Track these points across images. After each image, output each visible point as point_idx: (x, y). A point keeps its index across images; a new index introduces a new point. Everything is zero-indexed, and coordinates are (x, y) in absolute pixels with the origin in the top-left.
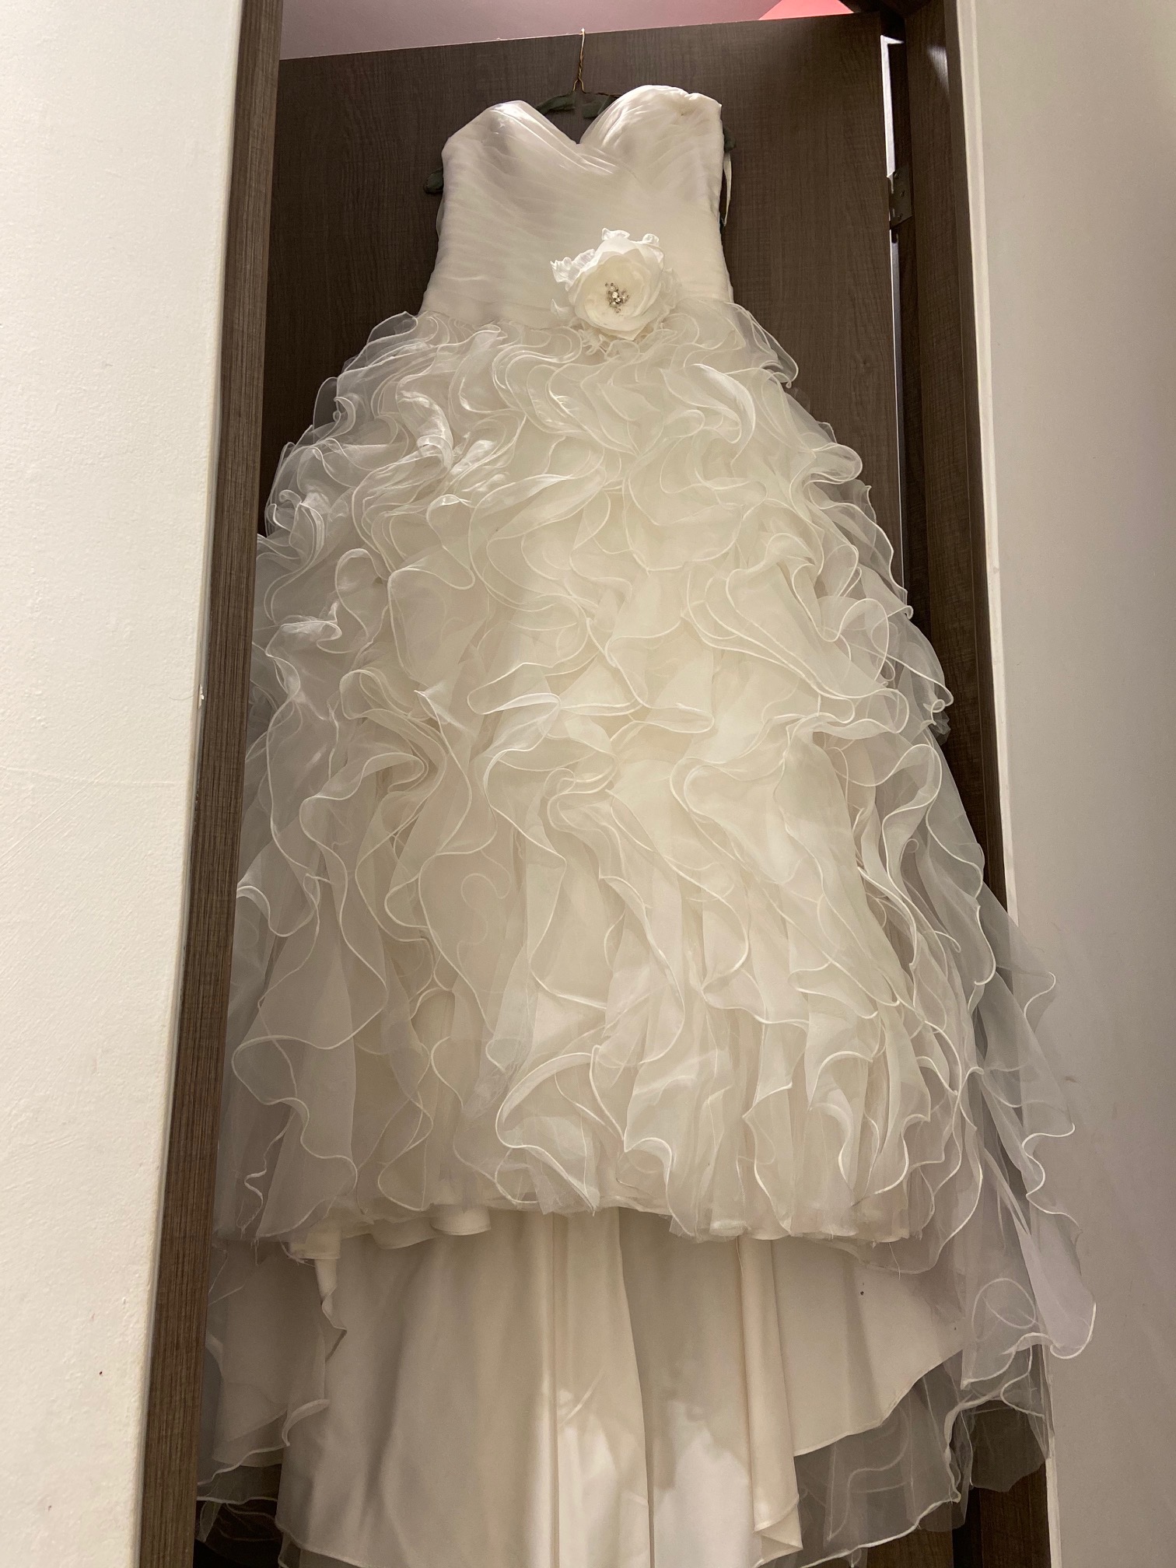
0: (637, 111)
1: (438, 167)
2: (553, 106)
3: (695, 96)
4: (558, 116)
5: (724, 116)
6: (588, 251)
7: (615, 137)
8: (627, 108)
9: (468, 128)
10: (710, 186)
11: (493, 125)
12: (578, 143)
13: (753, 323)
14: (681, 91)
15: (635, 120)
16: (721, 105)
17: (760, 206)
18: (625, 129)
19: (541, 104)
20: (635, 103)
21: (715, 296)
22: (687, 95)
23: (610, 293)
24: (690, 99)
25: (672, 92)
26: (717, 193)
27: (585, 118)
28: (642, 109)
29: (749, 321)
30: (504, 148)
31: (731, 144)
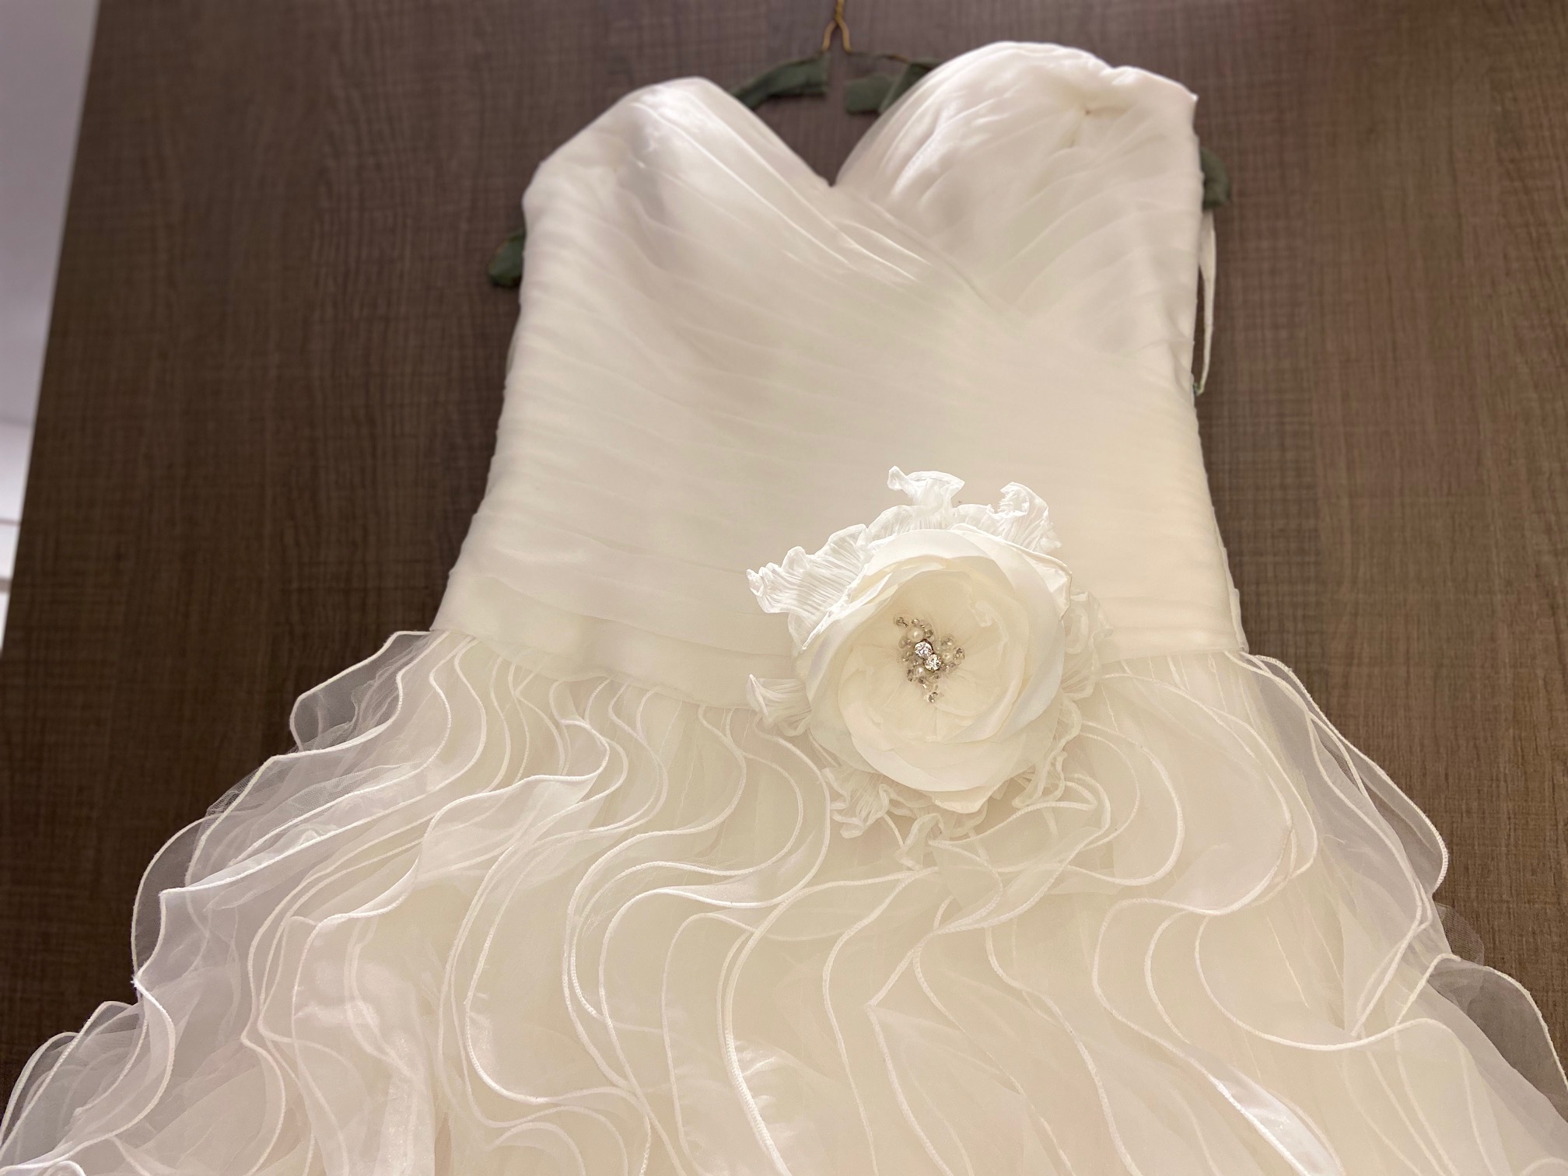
0: (977, 115)
1: (516, 230)
2: (780, 85)
3: (1129, 75)
4: (789, 109)
5: (1204, 124)
6: (852, 529)
7: (926, 180)
8: (953, 108)
9: (584, 142)
10: (1171, 317)
11: (635, 138)
12: (832, 182)
13: (1313, 717)
14: (1088, 60)
15: (977, 139)
16: (1194, 98)
17: (1284, 334)
18: (947, 162)
19: (750, 81)
20: (972, 93)
21: (1200, 639)
22: (1107, 71)
23: (909, 645)
24: (1116, 83)
25: (1067, 63)
26: (1187, 327)
27: (852, 113)
28: (993, 110)
29: (1302, 712)
30: (656, 205)
31: (1219, 191)
